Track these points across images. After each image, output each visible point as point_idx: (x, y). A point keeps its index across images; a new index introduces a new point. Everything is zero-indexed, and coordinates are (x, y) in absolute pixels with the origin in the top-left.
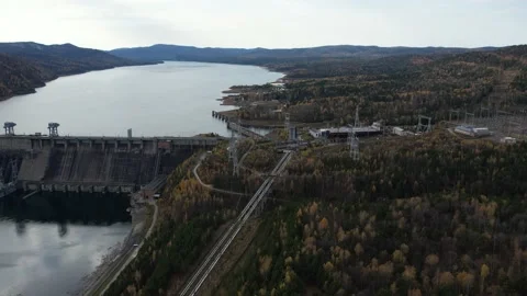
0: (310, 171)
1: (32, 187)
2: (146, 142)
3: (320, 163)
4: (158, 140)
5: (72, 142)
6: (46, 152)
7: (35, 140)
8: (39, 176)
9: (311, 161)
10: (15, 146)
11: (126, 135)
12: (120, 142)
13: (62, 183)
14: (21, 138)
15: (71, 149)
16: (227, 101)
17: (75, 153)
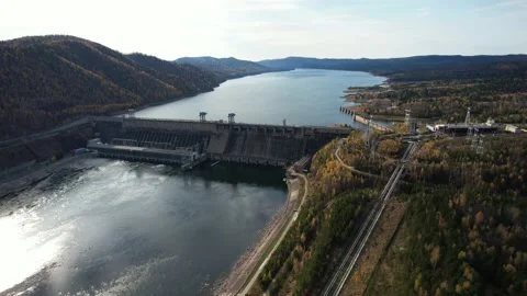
0: (438, 161)
1: (216, 158)
2: (296, 130)
3: (445, 154)
4: (305, 129)
5: (244, 128)
6: (227, 133)
7: (219, 125)
8: (221, 150)
9: (437, 152)
10: (206, 128)
11: (282, 124)
12: (278, 129)
13: (237, 155)
14: (209, 123)
15: (243, 132)
16: (348, 98)
17: (246, 136)
